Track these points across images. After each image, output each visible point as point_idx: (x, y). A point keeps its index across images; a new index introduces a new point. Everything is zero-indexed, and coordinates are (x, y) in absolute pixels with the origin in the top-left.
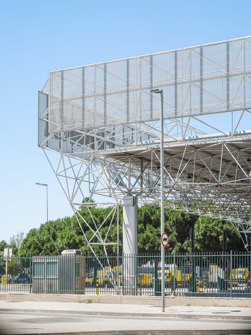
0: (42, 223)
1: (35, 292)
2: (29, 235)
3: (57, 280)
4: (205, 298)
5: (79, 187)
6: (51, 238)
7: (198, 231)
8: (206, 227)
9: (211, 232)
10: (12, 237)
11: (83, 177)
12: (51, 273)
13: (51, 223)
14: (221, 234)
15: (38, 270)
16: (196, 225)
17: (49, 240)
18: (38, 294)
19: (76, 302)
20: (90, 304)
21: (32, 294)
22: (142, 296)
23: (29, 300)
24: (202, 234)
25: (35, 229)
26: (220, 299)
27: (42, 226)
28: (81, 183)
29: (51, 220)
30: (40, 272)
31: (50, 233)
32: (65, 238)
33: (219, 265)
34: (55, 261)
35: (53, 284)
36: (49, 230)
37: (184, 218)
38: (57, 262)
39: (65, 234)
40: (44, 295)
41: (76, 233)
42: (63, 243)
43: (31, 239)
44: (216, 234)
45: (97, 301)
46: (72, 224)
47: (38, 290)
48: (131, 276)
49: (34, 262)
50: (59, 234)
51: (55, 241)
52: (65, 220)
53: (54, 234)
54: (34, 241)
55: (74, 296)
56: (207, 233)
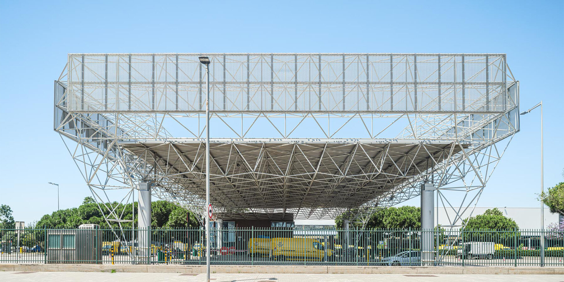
0: (54, 211)
1: (50, 262)
2: (43, 219)
3: (75, 251)
4: (230, 267)
5: (95, 173)
6: (62, 221)
7: (172, 220)
8: (177, 218)
9: (181, 221)
10: (30, 223)
11: (99, 165)
12: (70, 244)
13: (62, 211)
14: (186, 222)
15: (54, 241)
16: (170, 217)
17: (60, 223)
18: (55, 264)
19: (98, 272)
20: (114, 274)
21: (47, 264)
22: (169, 265)
23: (44, 270)
24: (174, 222)
25: (48, 215)
26: (243, 267)
27: (54, 213)
28: (97, 170)
29: (62, 210)
30: (54, 243)
31: (61, 218)
32: (73, 221)
33: (182, 242)
34: (72, 234)
35: (70, 255)
36: (60, 215)
37: (162, 212)
38: (74, 235)
39: (73, 219)
40: (61, 265)
41: (82, 219)
42: (71, 225)
43: (45, 221)
44: (183, 223)
45: (122, 271)
46: (79, 212)
47: (53, 260)
48: (145, 247)
49: (49, 235)
50: (68, 219)
51: (65, 223)
52: (73, 210)
53: (64, 219)
54: (47, 223)
55: (96, 266)
56: (177, 221)
